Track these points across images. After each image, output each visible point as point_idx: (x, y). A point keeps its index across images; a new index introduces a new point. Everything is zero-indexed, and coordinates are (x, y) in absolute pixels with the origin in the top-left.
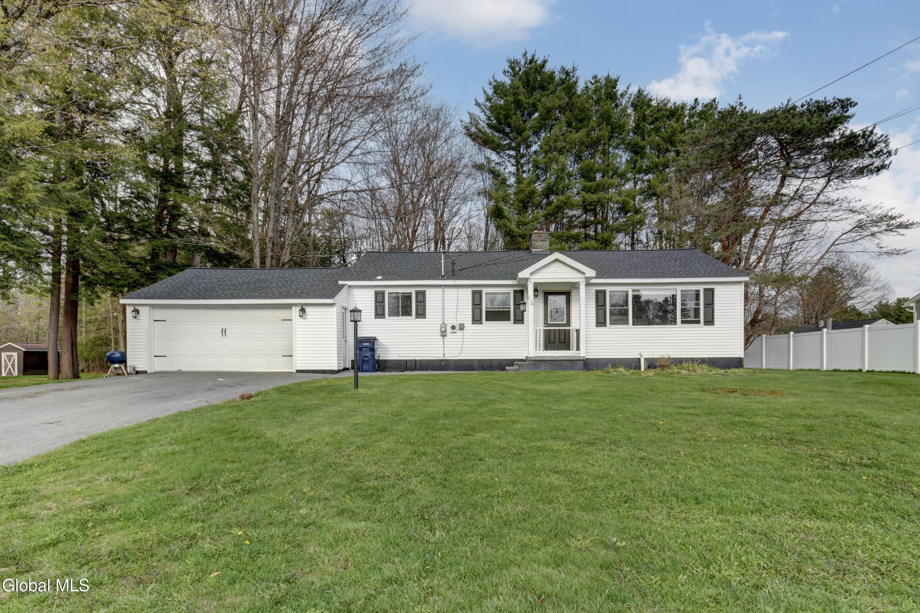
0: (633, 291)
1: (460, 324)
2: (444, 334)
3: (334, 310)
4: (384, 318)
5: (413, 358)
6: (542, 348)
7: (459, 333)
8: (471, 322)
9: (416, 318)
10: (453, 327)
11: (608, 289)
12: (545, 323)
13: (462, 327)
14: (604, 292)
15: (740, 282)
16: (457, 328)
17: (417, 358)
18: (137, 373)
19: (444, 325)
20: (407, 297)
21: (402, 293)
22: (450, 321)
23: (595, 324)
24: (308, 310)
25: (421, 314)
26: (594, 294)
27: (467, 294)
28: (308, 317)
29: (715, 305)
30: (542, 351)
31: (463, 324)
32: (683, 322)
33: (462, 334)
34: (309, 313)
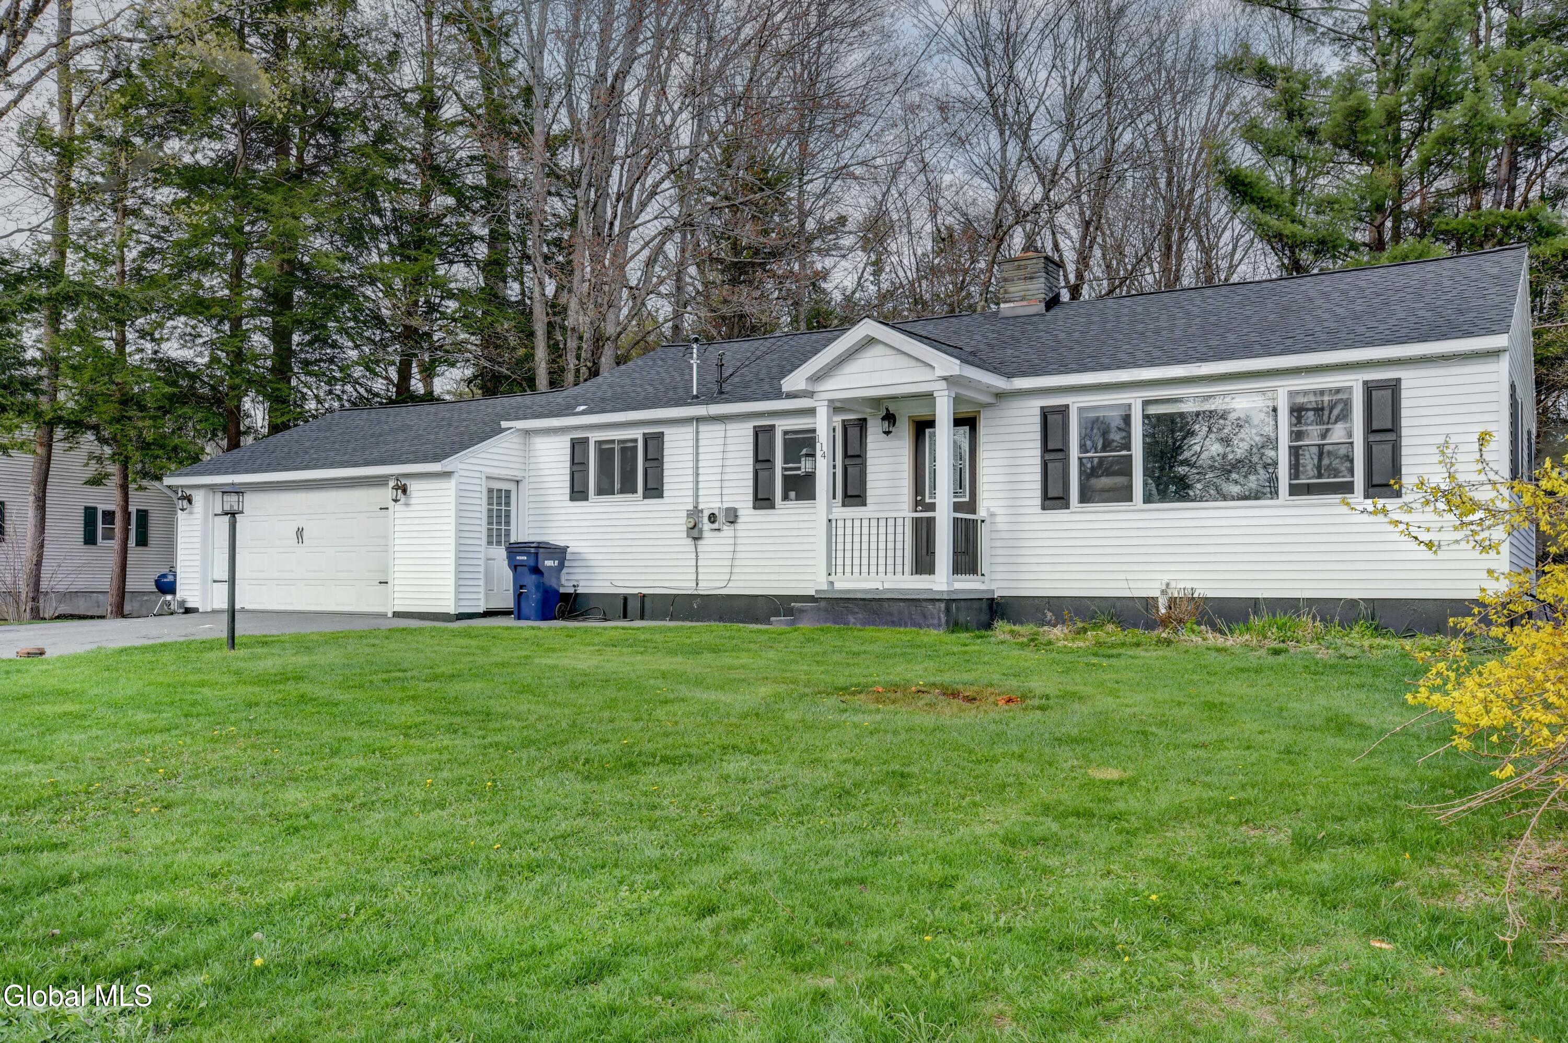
0: (1146, 403)
1: (727, 509)
2: (695, 533)
3: (450, 486)
4: (586, 499)
5: (636, 591)
6: (908, 568)
7: (728, 531)
8: (751, 504)
9: (645, 497)
10: (712, 518)
11: (1075, 403)
12: (917, 503)
13: (732, 517)
14: (1063, 411)
15: (1495, 354)
16: (721, 518)
17: (644, 591)
18: (188, 611)
19: (695, 512)
20: (628, 450)
21: (620, 442)
22: (710, 503)
23: (1038, 502)
24: (414, 486)
25: (654, 490)
26: (1038, 419)
27: (742, 434)
28: (413, 501)
29: (1404, 432)
30: (907, 576)
31: (735, 510)
32: (1295, 490)
33: (732, 534)
34: (414, 494)
